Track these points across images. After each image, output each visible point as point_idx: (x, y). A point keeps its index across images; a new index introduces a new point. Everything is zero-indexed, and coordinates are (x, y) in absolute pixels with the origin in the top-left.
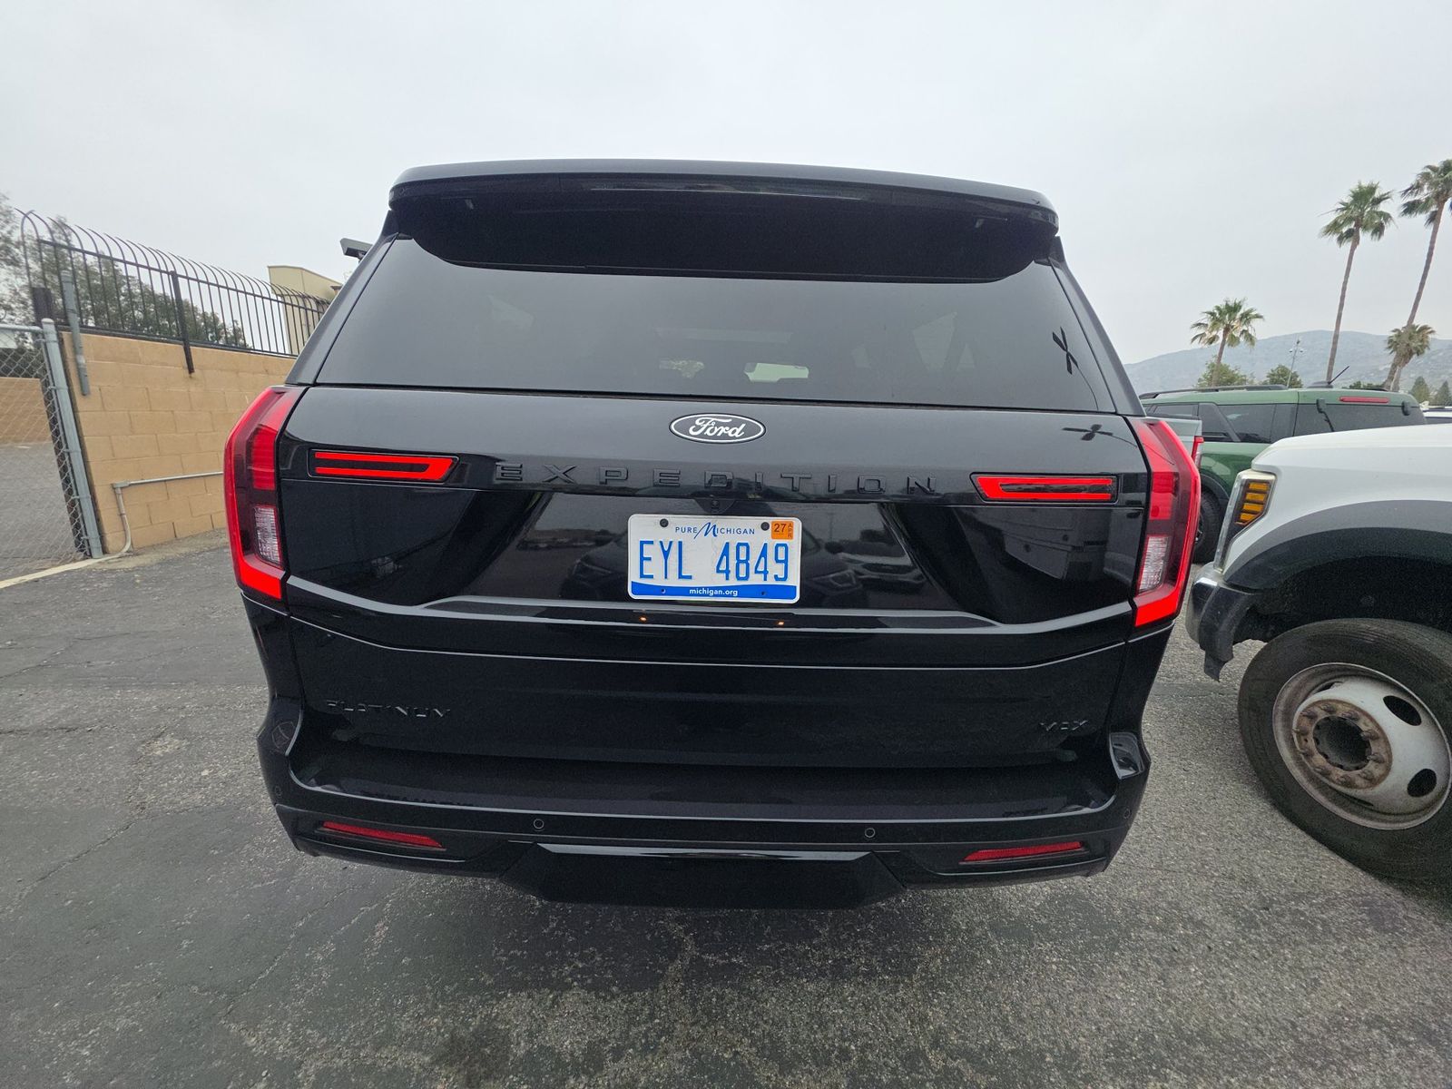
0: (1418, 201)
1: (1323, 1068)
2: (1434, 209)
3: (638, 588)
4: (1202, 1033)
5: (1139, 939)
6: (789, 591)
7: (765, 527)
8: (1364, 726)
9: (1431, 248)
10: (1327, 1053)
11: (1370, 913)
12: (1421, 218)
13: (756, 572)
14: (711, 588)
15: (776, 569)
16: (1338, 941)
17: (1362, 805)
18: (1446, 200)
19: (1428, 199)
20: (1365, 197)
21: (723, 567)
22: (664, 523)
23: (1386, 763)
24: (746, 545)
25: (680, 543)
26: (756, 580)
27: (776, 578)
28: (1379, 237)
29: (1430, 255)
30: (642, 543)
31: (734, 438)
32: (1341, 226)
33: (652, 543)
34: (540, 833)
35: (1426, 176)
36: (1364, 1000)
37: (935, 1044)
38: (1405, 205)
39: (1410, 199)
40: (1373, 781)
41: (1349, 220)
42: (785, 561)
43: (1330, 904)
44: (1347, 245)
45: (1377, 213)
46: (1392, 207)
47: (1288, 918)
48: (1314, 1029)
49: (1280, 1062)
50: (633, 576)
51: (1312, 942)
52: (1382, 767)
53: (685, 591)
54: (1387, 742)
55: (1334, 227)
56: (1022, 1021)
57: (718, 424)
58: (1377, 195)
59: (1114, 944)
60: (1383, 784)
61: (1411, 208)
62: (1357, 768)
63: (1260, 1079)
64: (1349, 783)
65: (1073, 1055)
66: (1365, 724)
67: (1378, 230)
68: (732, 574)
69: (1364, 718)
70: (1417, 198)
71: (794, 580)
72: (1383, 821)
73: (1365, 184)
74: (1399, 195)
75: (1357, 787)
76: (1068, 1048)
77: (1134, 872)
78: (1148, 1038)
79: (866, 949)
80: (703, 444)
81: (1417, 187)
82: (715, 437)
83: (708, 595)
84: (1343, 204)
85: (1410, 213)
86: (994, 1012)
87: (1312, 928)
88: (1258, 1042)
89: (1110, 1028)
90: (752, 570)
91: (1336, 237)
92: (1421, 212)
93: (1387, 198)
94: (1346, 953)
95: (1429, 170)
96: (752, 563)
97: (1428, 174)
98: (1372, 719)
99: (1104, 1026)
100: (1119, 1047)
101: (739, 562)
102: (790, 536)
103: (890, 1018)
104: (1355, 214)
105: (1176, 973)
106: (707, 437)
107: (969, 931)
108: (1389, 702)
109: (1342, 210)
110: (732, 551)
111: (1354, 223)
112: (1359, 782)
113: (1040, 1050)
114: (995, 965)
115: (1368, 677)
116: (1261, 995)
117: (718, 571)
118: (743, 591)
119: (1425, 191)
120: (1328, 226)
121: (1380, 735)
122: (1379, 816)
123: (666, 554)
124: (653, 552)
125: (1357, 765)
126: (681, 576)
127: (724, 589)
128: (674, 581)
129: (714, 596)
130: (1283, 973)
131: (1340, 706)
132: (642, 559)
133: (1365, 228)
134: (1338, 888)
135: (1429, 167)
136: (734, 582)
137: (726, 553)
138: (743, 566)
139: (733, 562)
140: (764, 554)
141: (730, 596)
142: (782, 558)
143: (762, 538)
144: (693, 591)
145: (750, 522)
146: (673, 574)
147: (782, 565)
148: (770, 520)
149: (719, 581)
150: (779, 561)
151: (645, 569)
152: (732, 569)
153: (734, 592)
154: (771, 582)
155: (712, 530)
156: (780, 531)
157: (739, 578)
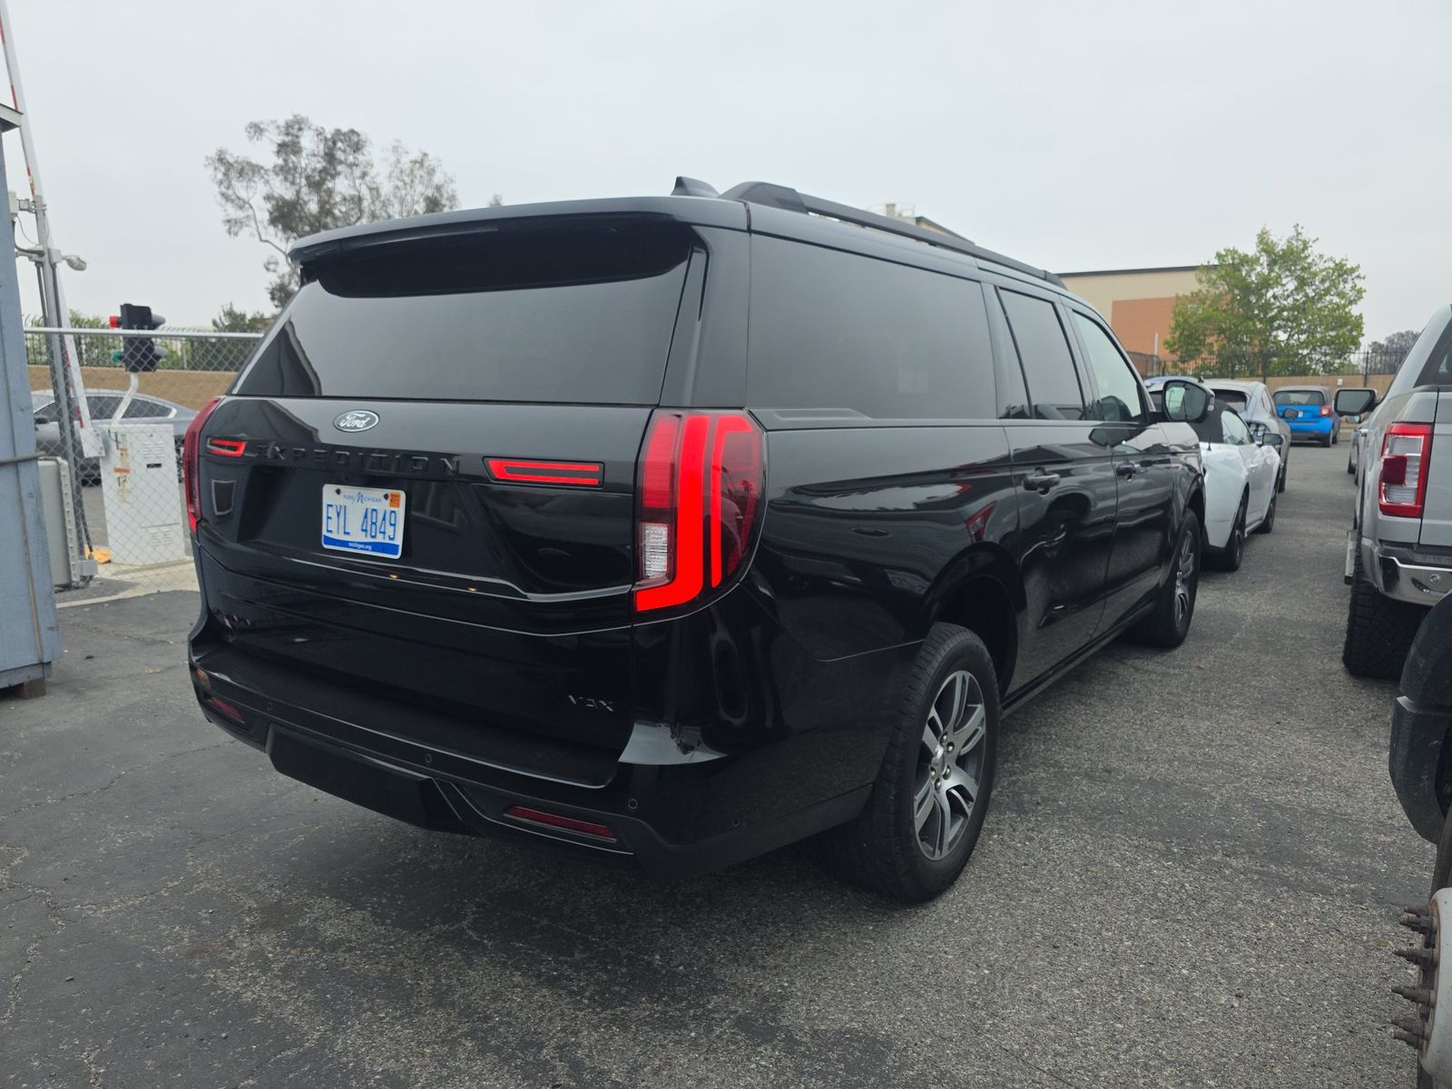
3: (326, 540)
6: (393, 549)
7: (386, 497)
13: (381, 532)
14: (359, 543)
15: (390, 530)
21: (364, 528)
22: (338, 492)
24: (376, 510)
25: (346, 507)
26: (380, 539)
27: (390, 539)
30: (328, 507)
31: (364, 427)
33: (333, 506)
42: (394, 525)
50: (324, 530)
53: (345, 544)
68: (369, 533)
71: (399, 541)
83: (356, 548)
90: (378, 531)
96: (379, 524)
101: (373, 523)
102: (399, 506)
117: (363, 530)
118: (376, 546)
123: (338, 514)
124: (332, 513)
126: (345, 533)
127: (364, 544)
128: (342, 536)
129: (362, 549)
132: (329, 518)
136: (369, 540)
137: (366, 517)
138: (374, 527)
139: (369, 523)
140: (384, 519)
141: (367, 550)
142: (393, 522)
143: (385, 506)
144: (350, 544)
145: (379, 493)
146: (342, 531)
147: (392, 528)
148: (389, 492)
149: (362, 538)
150: (391, 525)
151: (331, 527)
152: (369, 529)
153: (370, 547)
154: (387, 541)
155: (360, 497)
156: (395, 501)
157: (373, 537)
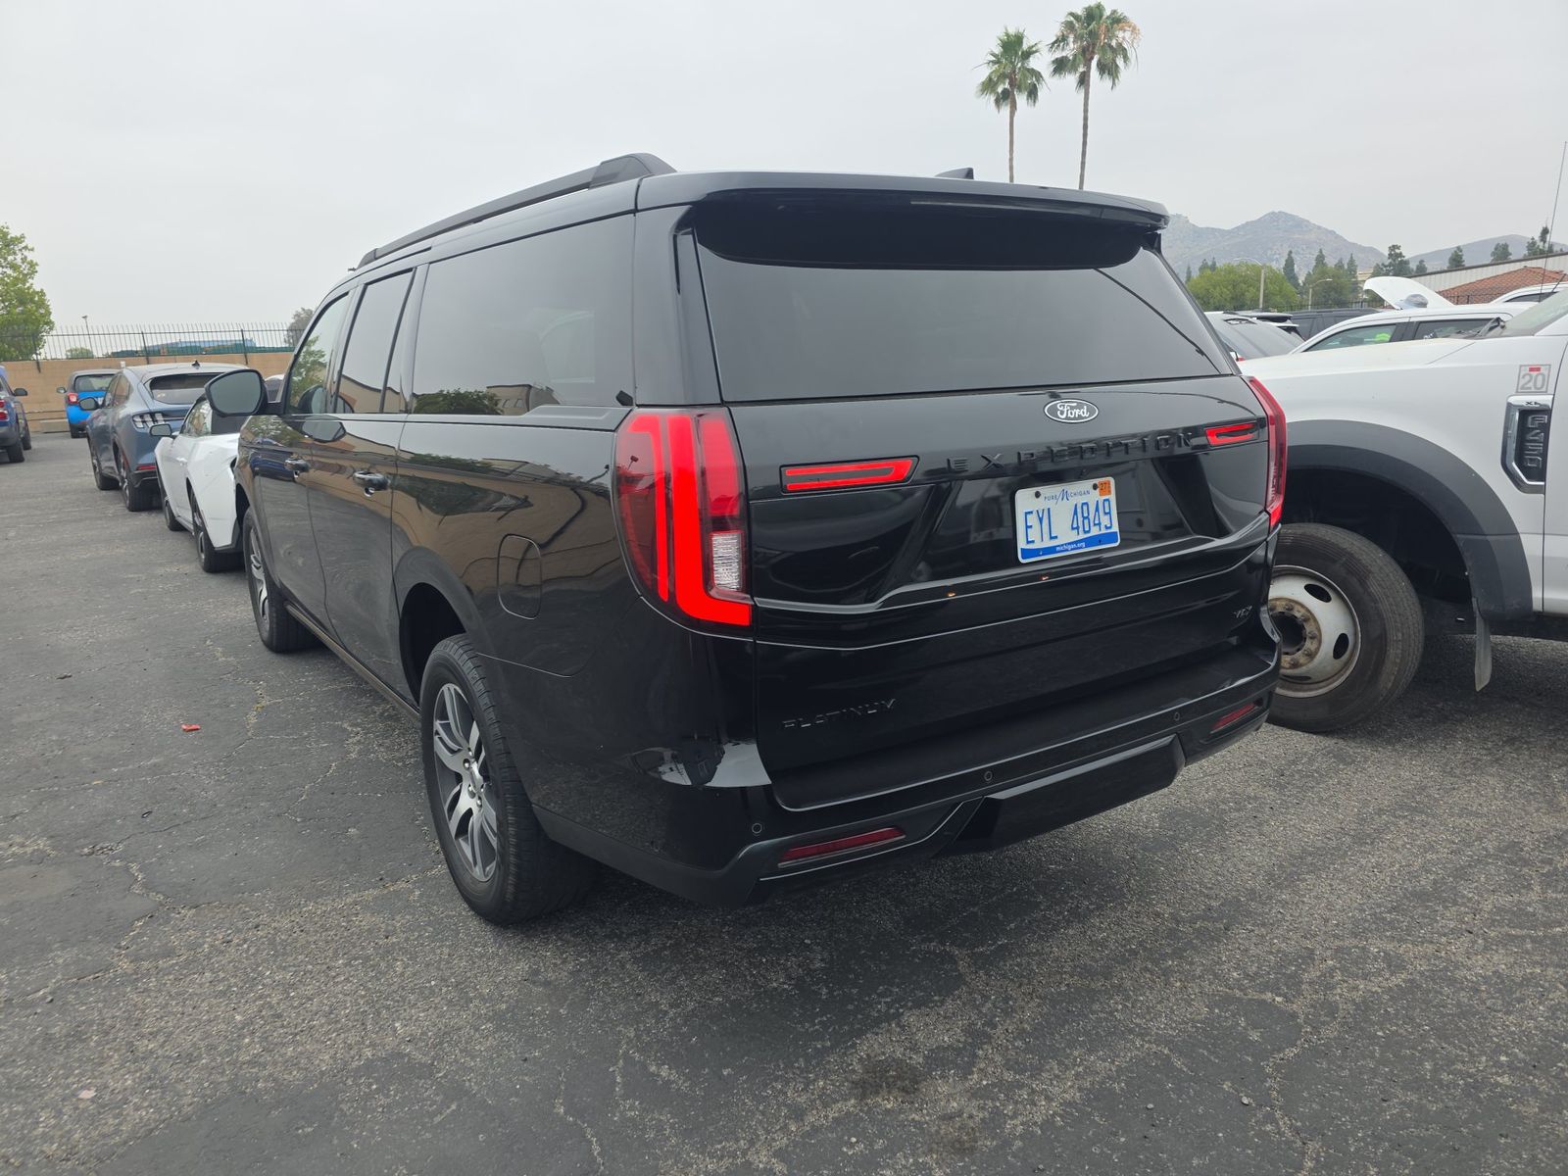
0: (1066, 57)
1: (1372, 843)
2: (1081, 69)
3: (1027, 553)
4: (1304, 851)
5: (1232, 820)
6: (1111, 537)
7: (1095, 487)
8: (1298, 613)
9: (1086, 119)
10: (1369, 835)
11: (1334, 757)
12: (1071, 79)
13: (1095, 525)
14: (1070, 544)
15: (1105, 520)
16: (1331, 778)
17: (1302, 681)
18: (1092, 58)
19: (1075, 56)
20: (1013, 47)
21: (1075, 526)
22: (1038, 495)
23: (1317, 637)
24: (1086, 504)
25: (1049, 509)
26: (1095, 531)
27: (1107, 528)
28: (1035, 102)
29: (1085, 127)
30: (1026, 513)
31: (1085, 418)
32: (996, 84)
33: (1031, 512)
34: (990, 784)
35: (1069, 26)
36: (1366, 803)
37: (1178, 923)
38: (1053, 62)
39: (1058, 54)
40: (1311, 655)
41: (1002, 76)
42: (1109, 513)
43: (1311, 760)
44: (1006, 110)
45: (1028, 70)
46: (1041, 62)
47: (1297, 777)
48: (1354, 826)
49: (1350, 849)
50: (1021, 544)
51: (1318, 784)
52: (1315, 642)
53: (1052, 550)
54: (1315, 620)
55: (988, 86)
56: (1211, 888)
57: (1072, 408)
58: (1025, 47)
59: (1220, 828)
60: (1319, 654)
61: (1060, 66)
62: (1299, 650)
63: (1347, 860)
64: (1295, 665)
65: (1253, 891)
66: (1299, 611)
67: (1033, 93)
68: (1081, 529)
69: (1297, 607)
70: (1064, 54)
71: (1115, 528)
72: (1321, 688)
73: (1012, 31)
74: (1047, 49)
75: (1301, 665)
76: (1247, 889)
77: (1194, 782)
78: (1281, 866)
79: (1081, 896)
80: (1068, 424)
81: (1061, 40)
82: (1074, 418)
83: (1067, 550)
84: (993, 55)
85: (1060, 74)
86: (1192, 891)
87: (1313, 776)
88: (1334, 844)
89: (1258, 870)
90: (1092, 524)
91: (993, 98)
92: (1070, 72)
93: (1036, 51)
94: (1339, 783)
95: (1072, 19)
96: (1091, 517)
97: (1071, 22)
98: (1302, 606)
99: (1254, 871)
100: (1271, 876)
101: (1084, 518)
102: (1110, 492)
103: (1138, 923)
104: (1008, 70)
105: (1265, 828)
106: (1070, 419)
107: (1133, 858)
108: (1308, 588)
109: (994, 62)
110: (1079, 510)
111: (1007, 81)
112: (1302, 660)
113: (1234, 897)
114: (1166, 867)
115: (1291, 574)
116: (1316, 821)
117: (1073, 529)
118: (1089, 542)
119: (1072, 45)
120: (983, 83)
121: (1310, 617)
122: (1316, 686)
123: (1041, 520)
124: (1033, 520)
125: (1297, 647)
126: (1051, 538)
127: (1076, 542)
128: (1048, 543)
129: (1072, 549)
130: (1317, 805)
131: (1278, 603)
132: (1028, 527)
133: (1020, 90)
134: (1309, 749)
135: (1072, 14)
136: (1083, 536)
137: (1076, 513)
138: (1086, 521)
139: (1080, 519)
140: (1097, 510)
141: (1081, 548)
142: (1107, 511)
143: (1095, 497)
144: (1058, 548)
145: (1087, 484)
146: (1046, 536)
147: (1108, 517)
148: (1097, 481)
149: (1074, 537)
150: (1106, 514)
151: (1029, 536)
152: (1080, 525)
153: (1083, 544)
154: (1104, 531)
155: (1065, 495)
156: (1103, 489)
157: (1085, 532)
